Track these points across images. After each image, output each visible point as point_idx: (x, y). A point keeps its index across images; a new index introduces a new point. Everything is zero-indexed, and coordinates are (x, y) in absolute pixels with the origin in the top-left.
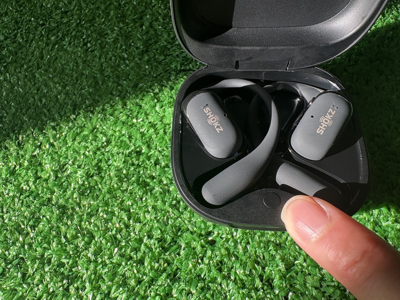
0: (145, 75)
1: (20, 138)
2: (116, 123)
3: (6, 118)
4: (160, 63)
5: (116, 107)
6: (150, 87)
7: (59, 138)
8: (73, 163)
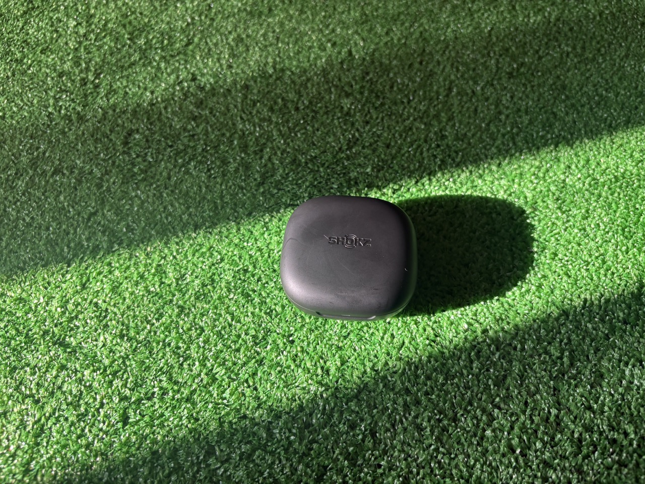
0: (259, 205)
1: (149, 249)
2: (229, 244)
3: (136, 230)
4: (273, 196)
5: (230, 231)
6: (262, 216)
7: (182, 252)
8: (192, 274)
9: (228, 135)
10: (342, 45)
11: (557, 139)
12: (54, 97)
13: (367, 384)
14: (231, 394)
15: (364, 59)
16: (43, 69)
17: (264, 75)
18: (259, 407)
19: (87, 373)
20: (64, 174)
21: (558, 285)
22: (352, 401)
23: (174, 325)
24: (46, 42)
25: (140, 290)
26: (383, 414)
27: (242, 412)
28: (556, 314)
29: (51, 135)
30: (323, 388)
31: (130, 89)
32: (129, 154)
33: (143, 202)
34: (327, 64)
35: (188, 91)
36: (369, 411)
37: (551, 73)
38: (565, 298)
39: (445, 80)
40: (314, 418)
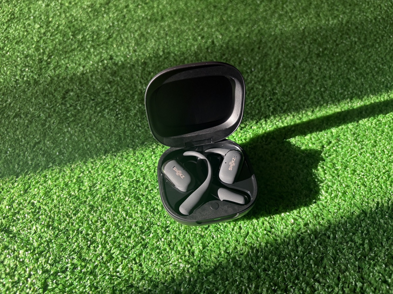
0: (149, 138)
1: (73, 166)
2: (128, 163)
3: (66, 154)
5: (129, 154)
6: (151, 145)
7: (95, 168)
8: (101, 183)
9: (131, 92)
10: (208, 38)
11: (351, 95)
12: (21, 70)
13: (221, 262)
14: (123, 269)
15: (222, 46)
16: (16, 54)
17: (157, 56)
18: (143, 278)
19: (21, 252)
20: (21, 117)
21: (358, 192)
22: (210, 275)
23: (85, 219)
24: (19, 37)
25: (64, 194)
26: (233, 285)
27: (130, 282)
28: (357, 212)
29: (16, 93)
30: (189, 266)
31: (70, 65)
32: (65, 105)
33: (71, 135)
34: (198, 49)
35: (107, 66)
36: (222, 283)
37: (345, 54)
38: (363, 201)
39: (275, 58)
40: (182, 287)
